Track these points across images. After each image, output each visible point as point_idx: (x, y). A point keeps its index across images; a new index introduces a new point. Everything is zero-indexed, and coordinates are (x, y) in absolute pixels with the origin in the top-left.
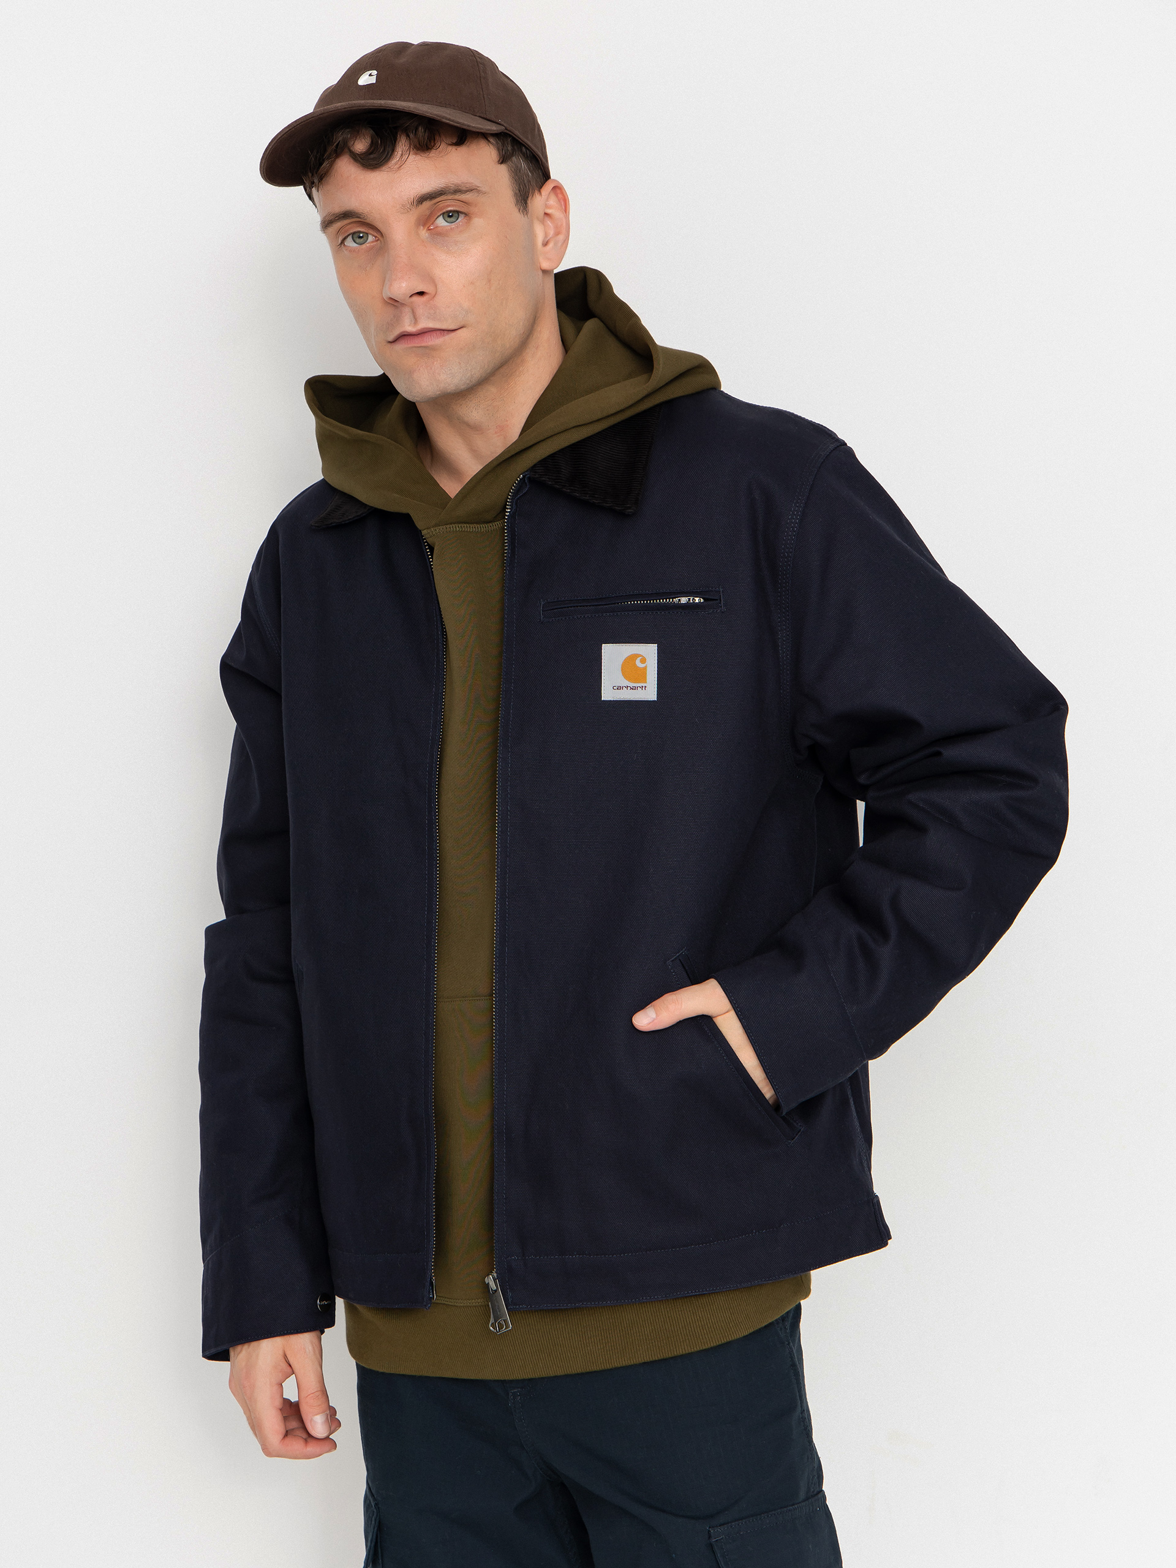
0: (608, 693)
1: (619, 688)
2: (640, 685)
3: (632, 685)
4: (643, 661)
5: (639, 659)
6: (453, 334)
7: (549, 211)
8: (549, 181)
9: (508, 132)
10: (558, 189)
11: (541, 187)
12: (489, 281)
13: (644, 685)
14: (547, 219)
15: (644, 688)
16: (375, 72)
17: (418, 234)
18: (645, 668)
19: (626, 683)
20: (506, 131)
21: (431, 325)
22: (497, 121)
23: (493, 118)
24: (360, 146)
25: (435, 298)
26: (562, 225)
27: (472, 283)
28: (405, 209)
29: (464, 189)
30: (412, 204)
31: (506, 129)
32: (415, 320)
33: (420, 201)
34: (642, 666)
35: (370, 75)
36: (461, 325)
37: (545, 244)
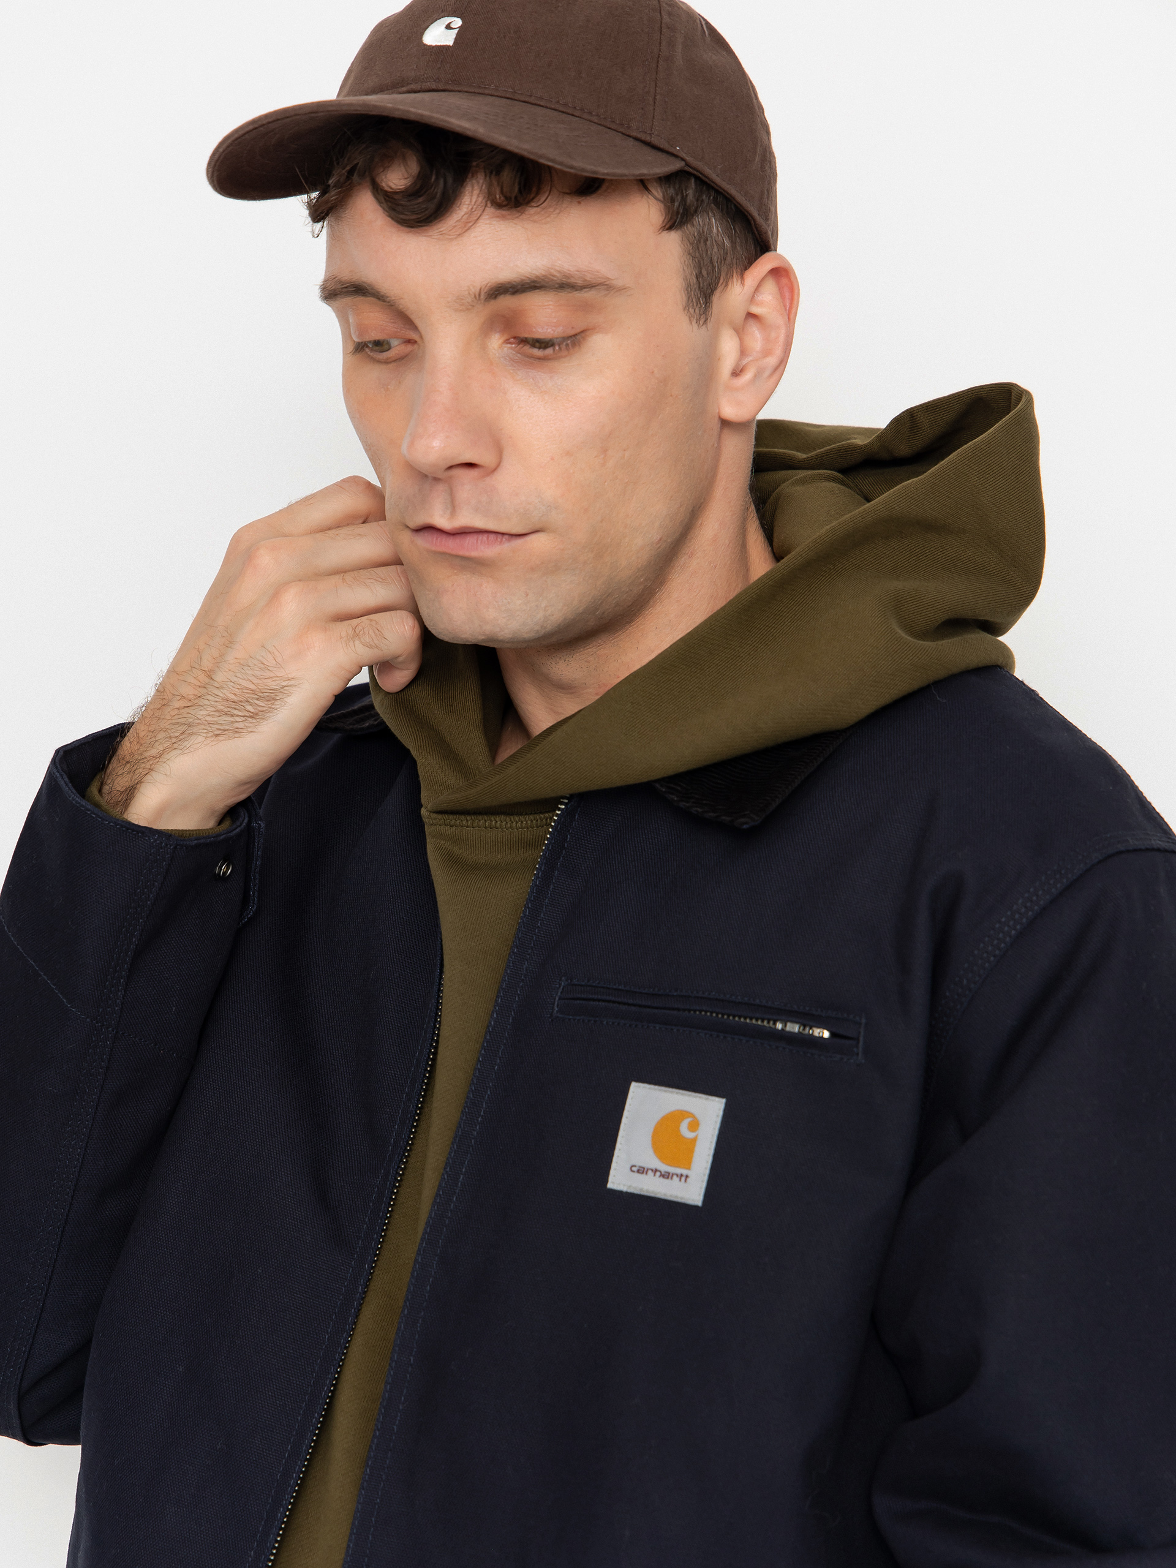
0: (620, 1179)
1: (642, 1171)
2: (679, 1171)
3: (664, 1168)
4: (694, 1125)
5: (689, 1120)
6: (519, 542)
7: (755, 310)
8: (767, 255)
9: (691, 170)
10: (782, 274)
11: (746, 269)
12: (605, 451)
13: (685, 1172)
14: (752, 322)
15: (683, 1179)
16: (457, 22)
17: (484, 348)
18: (694, 1140)
19: (655, 1163)
20: (687, 168)
21: (479, 523)
22: (671, 150)
23: (666, 146)
24: (396, 179)
25: (495, 473)
26: (777, 337)
27: (568, 453)
28: (464, 305)
29: (580, 282)
30: (477, 297)
31: (687, 164)
32: (453, 507)
33: (492, 295)
34: (690, 1135)
35: (448, 27)
36: (537, 527)
37: (737, 373)
